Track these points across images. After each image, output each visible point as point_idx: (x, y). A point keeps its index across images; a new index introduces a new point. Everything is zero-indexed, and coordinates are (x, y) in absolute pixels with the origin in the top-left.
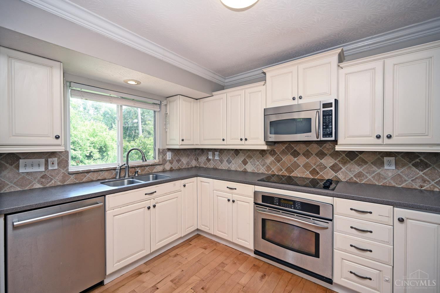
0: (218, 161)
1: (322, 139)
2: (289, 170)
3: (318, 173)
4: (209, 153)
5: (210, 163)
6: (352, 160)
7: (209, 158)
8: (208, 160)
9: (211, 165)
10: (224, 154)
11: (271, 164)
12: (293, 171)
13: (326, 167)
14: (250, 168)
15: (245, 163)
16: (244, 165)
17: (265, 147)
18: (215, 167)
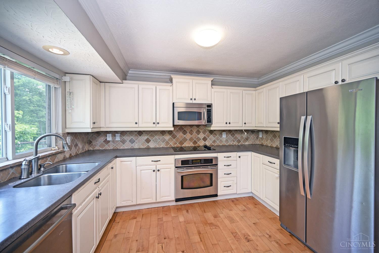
0: (119, 142)
1: (207, 124)
2: (181, 143)
3: (197, 143)
4: (108, 135)
5: (109, 145)
6: (211, 135)
7: (108, 140)
8: (107, 142)
9: (110, 147)
10: (126, 135)
11: (169, 140)
12: (184, 143)
13: (200, 139)
14: (152, 145)
15: (148, 141)
16: (147, 143)
17: (172, 129)
18: (115, 147)
